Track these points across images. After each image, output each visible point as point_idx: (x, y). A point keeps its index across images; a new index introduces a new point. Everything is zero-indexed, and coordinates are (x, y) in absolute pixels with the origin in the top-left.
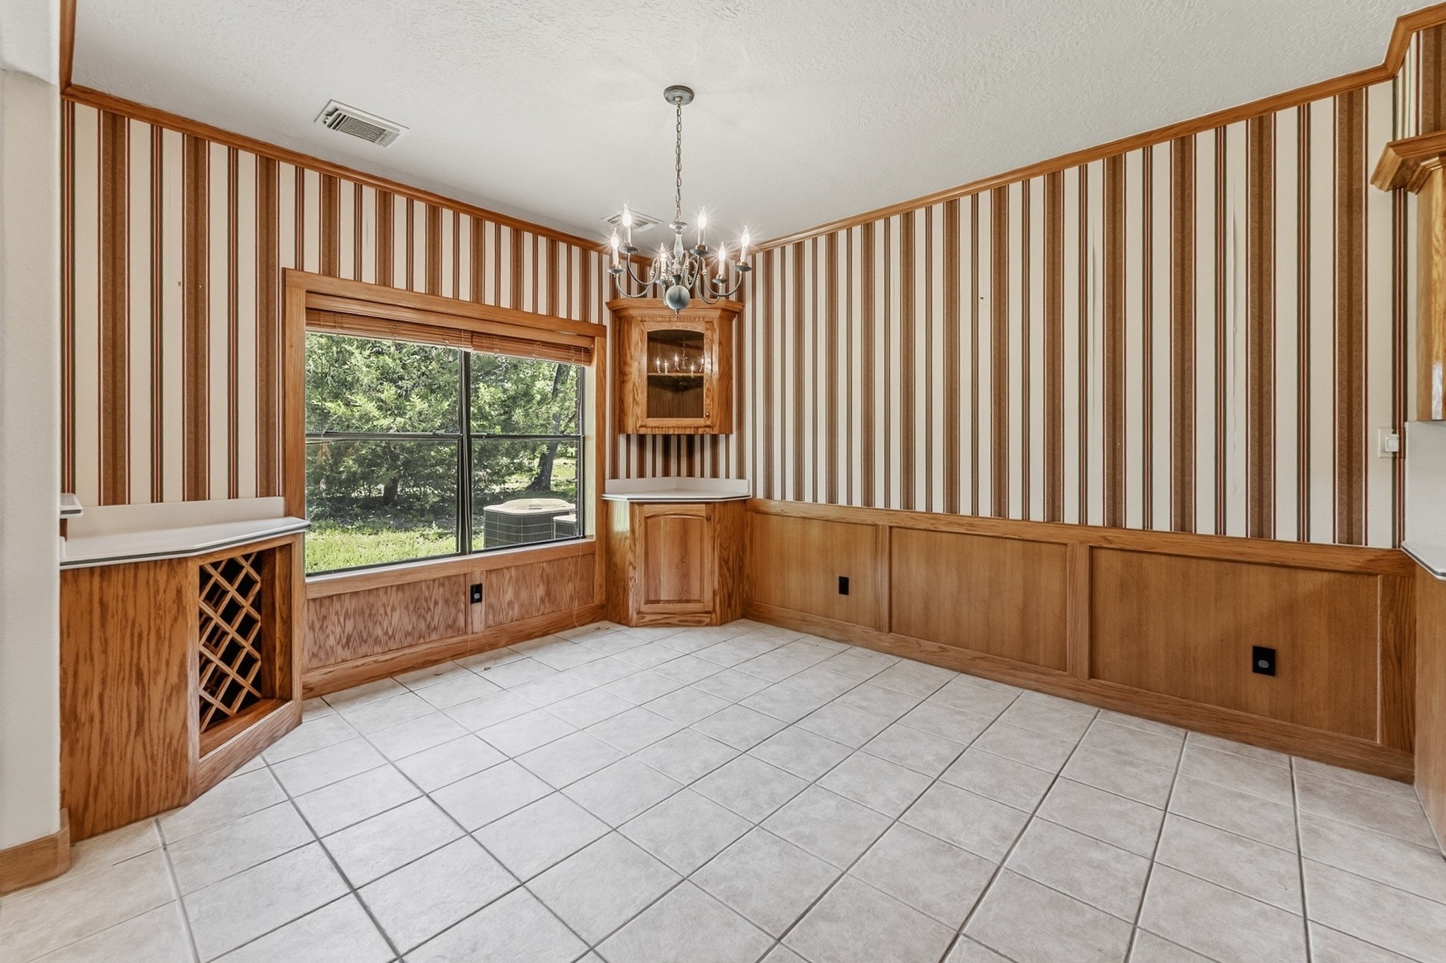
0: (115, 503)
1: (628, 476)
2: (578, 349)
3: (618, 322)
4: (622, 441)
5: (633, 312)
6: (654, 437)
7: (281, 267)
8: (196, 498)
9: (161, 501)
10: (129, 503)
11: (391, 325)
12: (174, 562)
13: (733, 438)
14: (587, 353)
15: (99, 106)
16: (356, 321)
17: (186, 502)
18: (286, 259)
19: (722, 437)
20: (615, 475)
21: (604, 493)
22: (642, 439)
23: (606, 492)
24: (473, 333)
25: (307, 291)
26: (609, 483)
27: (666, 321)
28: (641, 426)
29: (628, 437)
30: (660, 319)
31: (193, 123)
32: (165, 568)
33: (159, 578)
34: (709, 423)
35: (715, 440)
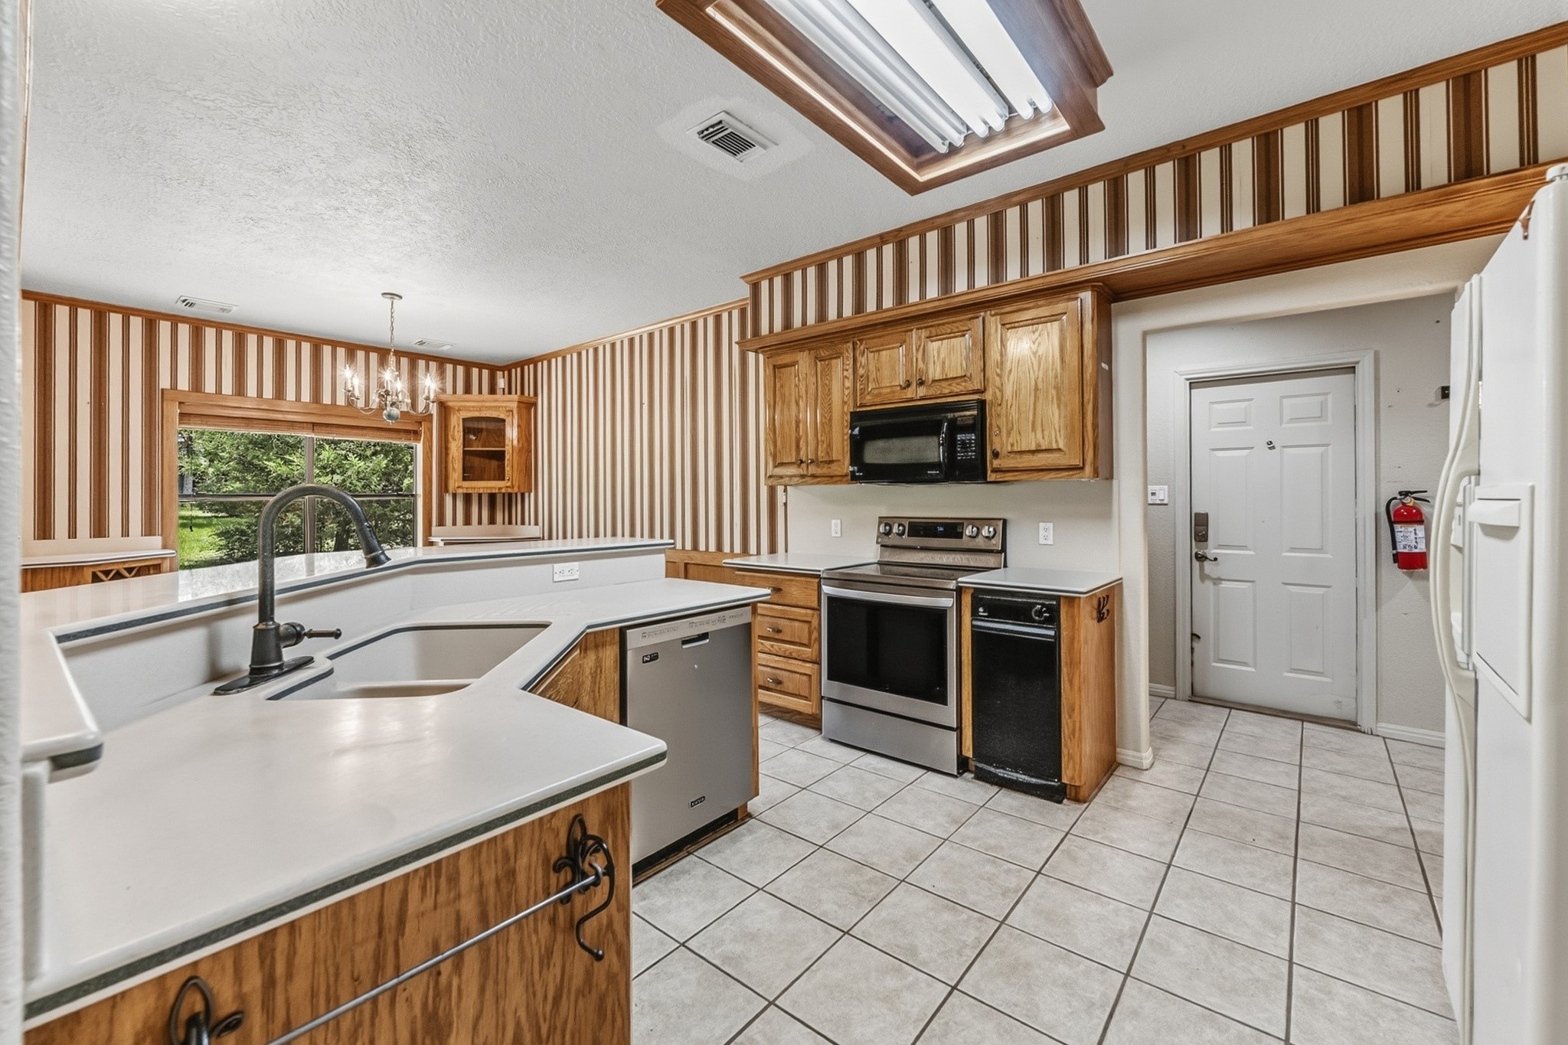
0: (45, 538)
1: (454, 523)
2: (407, 432)
3: (443, 410)
4: (449, 499)
5: (450, 404)
6: (480, 495)
7: (160, 388)
8: (100, 536)
9: (76, 538)
10: (54, 538)
11: (246, 421)
12: (76, 568)
13: (532, 495)
14: (416, 434)
15: (35, 300)
16: (218, 420)
17: (92, 539)
18: (164, 382)
19: (527, 495)
20: (441, 522)
21: (430, 535)
22: (467, 498)
23: (433, 535)
24: (314, 424)
25: (180, 403)
26: (435, 529)
27: (477, 411)
28: (458, 487)
29: (454, 496)
30: (472, 409)
31: (98, 304)
32: (70, 571)
33: (66, 577)
34: (509, 484)
35: (523, 495)
